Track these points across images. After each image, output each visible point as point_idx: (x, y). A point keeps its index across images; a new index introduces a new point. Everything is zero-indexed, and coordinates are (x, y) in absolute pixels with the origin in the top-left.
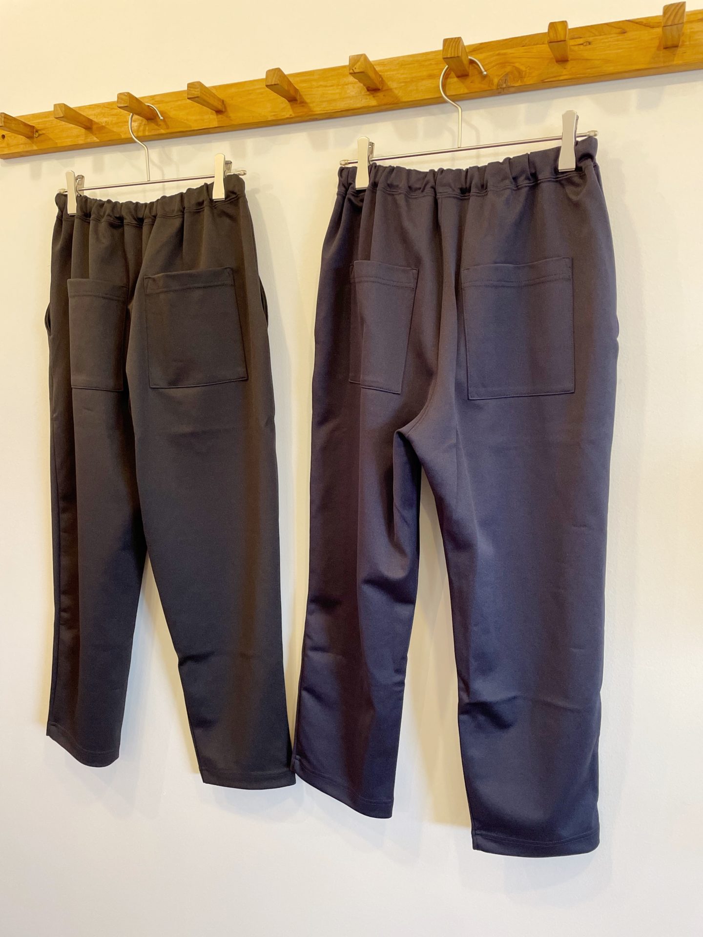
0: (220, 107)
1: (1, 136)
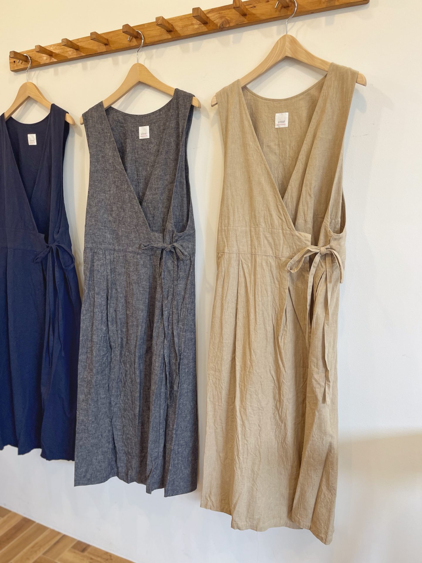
0: (106, 42)
1: (13, 62)
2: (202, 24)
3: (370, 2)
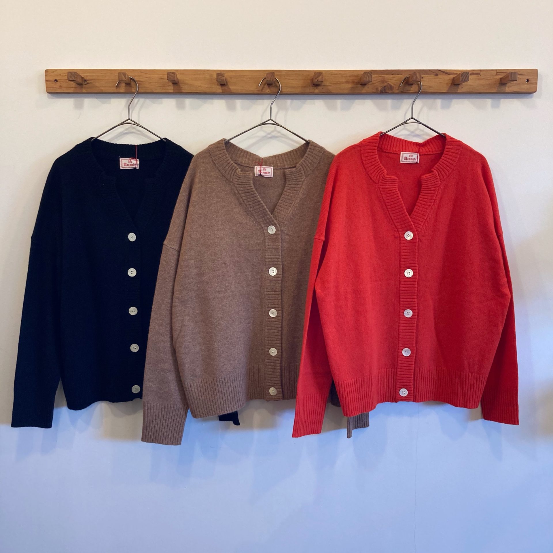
1: (54, 81)
2: (359, 84)
3: (536, 93)
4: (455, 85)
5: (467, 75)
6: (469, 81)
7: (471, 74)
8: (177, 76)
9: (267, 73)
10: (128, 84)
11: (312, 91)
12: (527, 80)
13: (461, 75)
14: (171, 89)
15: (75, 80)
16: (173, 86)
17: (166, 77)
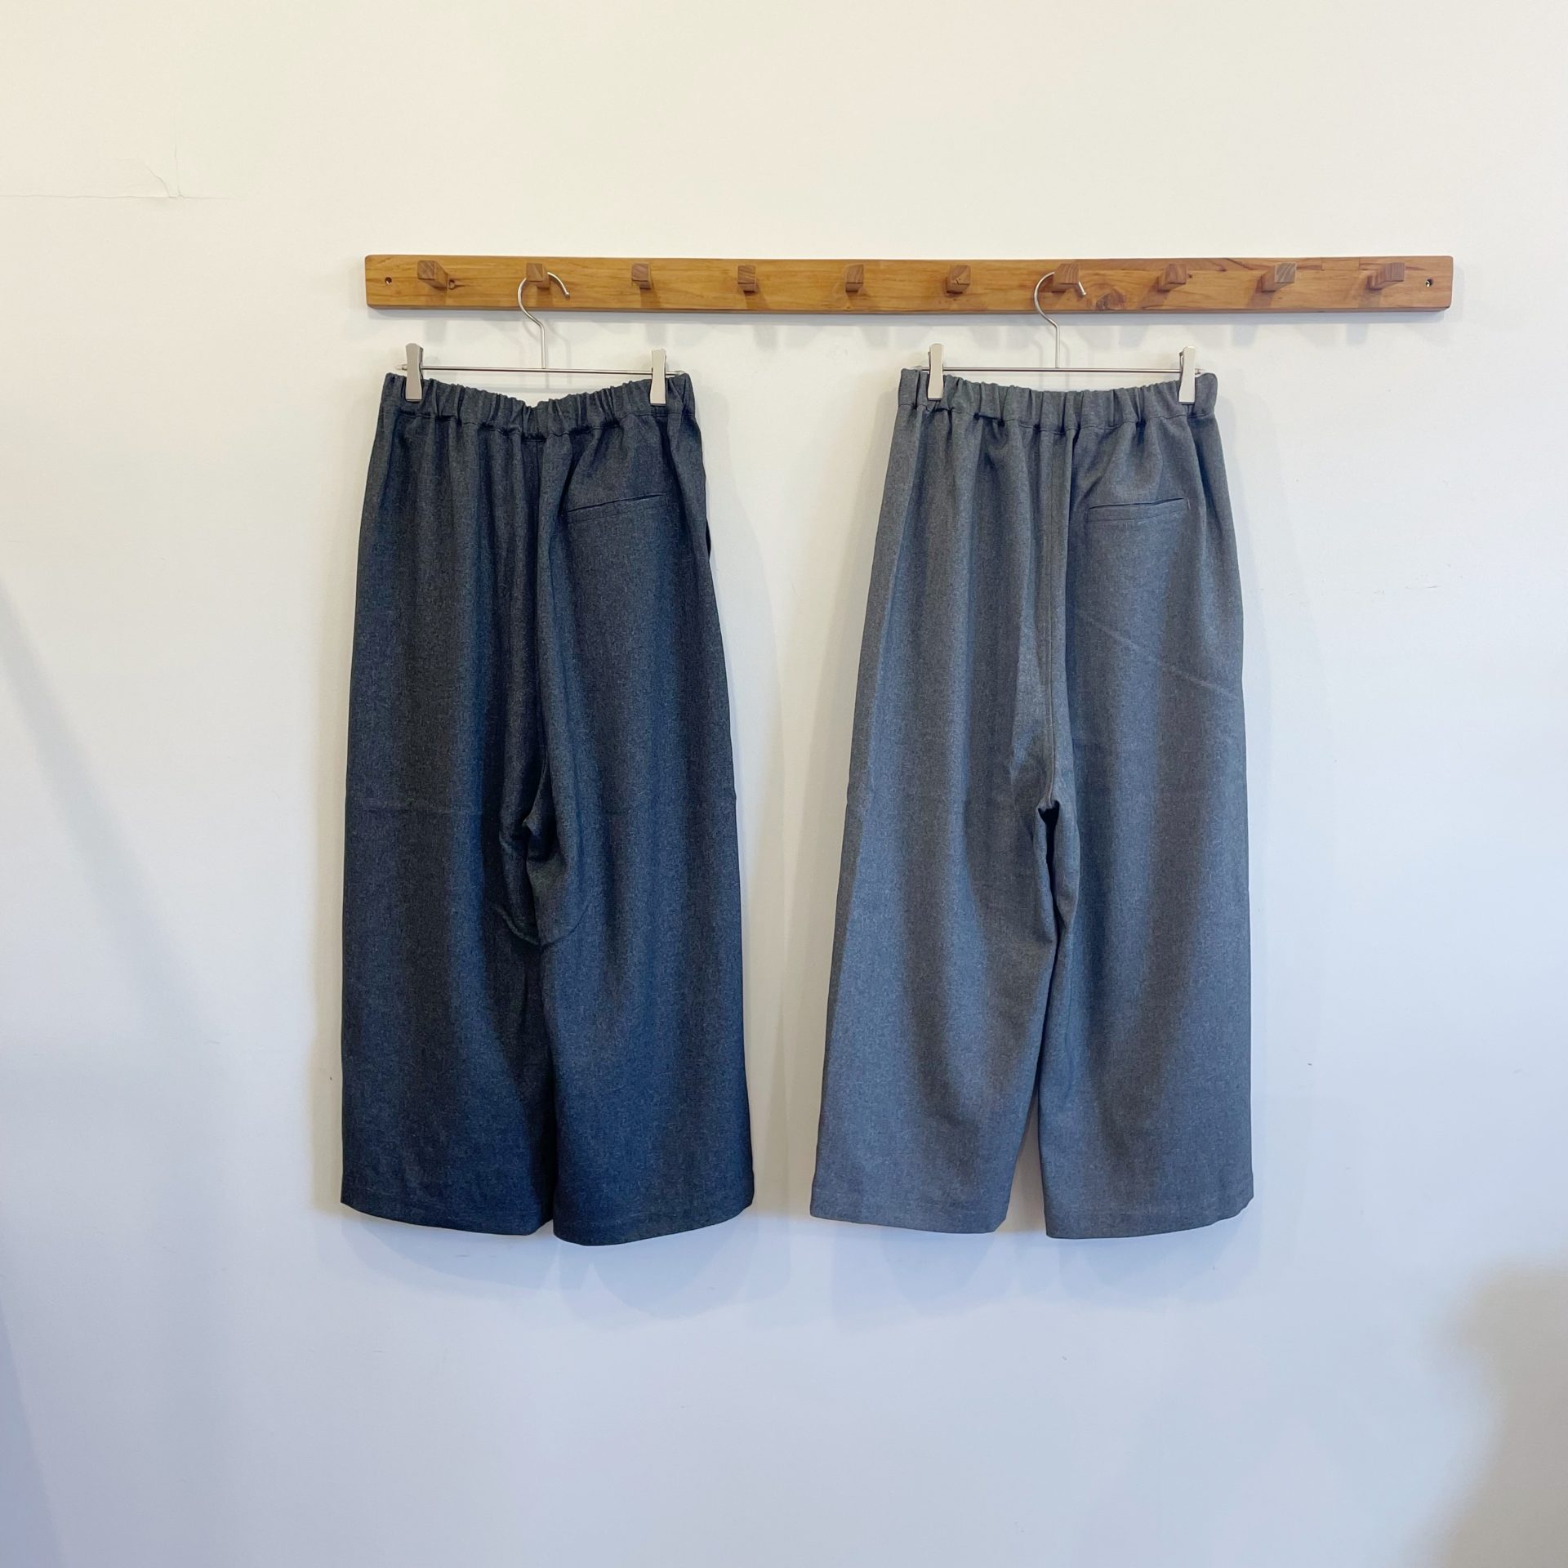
1: (384, 281)
2: (1048, 292)
3: (1448, 310)
4: (1262, 292)
5: (1290, 270)
6: (1293, 282)
7: (1299, 268)
8: (653, 272)
9: (847, 265)
10: (544, 289)
11: (946, 306)
12: (1429, 280)
13: (1276, 269)
14: (636, 299)
15: (433, 280)
16: (641, 294)
17: (628, 275)
